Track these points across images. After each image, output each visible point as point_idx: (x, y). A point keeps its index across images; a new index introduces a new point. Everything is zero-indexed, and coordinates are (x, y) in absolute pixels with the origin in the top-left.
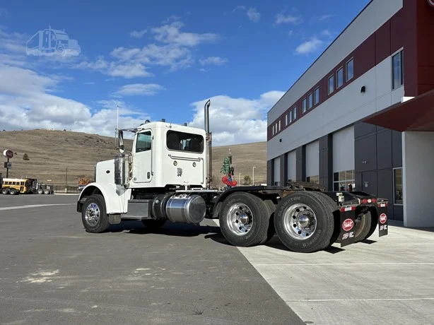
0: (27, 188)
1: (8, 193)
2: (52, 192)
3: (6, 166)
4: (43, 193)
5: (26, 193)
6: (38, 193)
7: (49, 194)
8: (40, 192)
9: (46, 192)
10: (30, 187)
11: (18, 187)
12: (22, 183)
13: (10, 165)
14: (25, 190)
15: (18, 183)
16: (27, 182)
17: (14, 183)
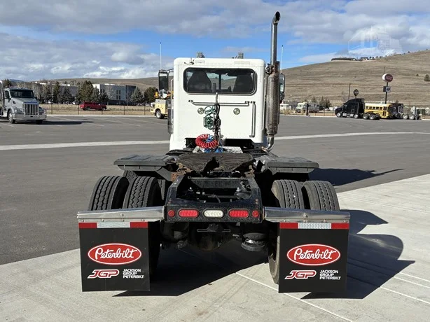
0: (390, 113)
1: (368, 118)
2: (418, 118)
3: (384, 91)
4: (408, 118)
5: (388, 118)
6: (403, 118)
7: (415, 119)
8: (405, 117)
9: (411, 118)
10: (395, 112)
11: (380, 113)
12: (385, 108)
13: (389, 89)
14: (387, 115)
15: (381, 108)
16: (389, 107)
17: (377, 108)
